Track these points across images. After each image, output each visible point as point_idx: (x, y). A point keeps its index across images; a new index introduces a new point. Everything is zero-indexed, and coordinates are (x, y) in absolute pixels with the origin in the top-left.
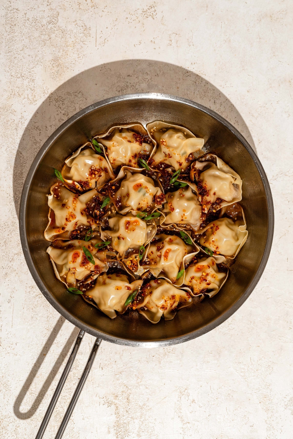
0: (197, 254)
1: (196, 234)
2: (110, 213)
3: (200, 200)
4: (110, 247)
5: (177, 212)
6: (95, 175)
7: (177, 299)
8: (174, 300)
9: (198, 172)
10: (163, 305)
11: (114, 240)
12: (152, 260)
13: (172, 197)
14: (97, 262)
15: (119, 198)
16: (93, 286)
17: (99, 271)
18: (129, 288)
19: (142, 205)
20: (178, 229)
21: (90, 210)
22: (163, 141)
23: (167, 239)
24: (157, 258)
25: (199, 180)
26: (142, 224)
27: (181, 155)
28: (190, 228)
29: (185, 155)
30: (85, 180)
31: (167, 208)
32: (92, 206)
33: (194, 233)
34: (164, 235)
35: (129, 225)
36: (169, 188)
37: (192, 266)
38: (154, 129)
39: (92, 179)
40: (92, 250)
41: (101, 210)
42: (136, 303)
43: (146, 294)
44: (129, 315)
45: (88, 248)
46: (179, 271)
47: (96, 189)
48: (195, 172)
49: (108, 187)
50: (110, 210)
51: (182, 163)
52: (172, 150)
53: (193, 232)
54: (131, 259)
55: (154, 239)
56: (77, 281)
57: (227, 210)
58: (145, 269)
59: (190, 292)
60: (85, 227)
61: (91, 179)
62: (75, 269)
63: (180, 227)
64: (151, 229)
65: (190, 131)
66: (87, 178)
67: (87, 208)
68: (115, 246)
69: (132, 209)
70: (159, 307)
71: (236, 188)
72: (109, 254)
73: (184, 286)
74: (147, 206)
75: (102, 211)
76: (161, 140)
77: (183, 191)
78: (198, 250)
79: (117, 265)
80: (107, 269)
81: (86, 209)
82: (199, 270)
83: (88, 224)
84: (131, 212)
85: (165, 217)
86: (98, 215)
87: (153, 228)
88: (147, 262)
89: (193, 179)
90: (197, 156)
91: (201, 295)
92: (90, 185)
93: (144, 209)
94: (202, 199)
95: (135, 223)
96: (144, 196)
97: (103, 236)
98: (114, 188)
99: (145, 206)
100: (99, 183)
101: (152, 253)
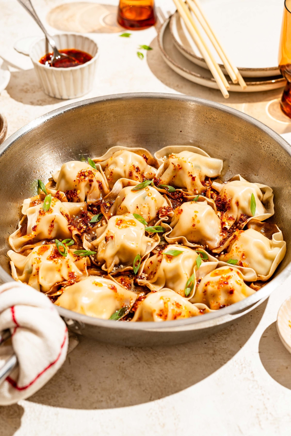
1: (215, 251)
2: (99, 226)
3: (219, 214)
6: (85, 176)
12: (151, 273)
17: (74, 281)
18: (113, 288)
22: (172, 155)
27: (193, 165)
32: (78, 221)
35: (121, 222)
39: (81, 181)
41: (89, 224)
47: (86, 203)
48: (212, 192)
51: (196, 178)
66: (75, 181)
68: (101, 254)
74: (149, 217)
82: (217, 275)
85: (171, 228)
88: (144, 277)
92: (78, 193)
94: (222, 215)
95: (130, 223)
96: (144, 198)
97: (86, 244)
98: (108, 205)
99: (146, 217)
100: (90, 197)
101: (151, 264)
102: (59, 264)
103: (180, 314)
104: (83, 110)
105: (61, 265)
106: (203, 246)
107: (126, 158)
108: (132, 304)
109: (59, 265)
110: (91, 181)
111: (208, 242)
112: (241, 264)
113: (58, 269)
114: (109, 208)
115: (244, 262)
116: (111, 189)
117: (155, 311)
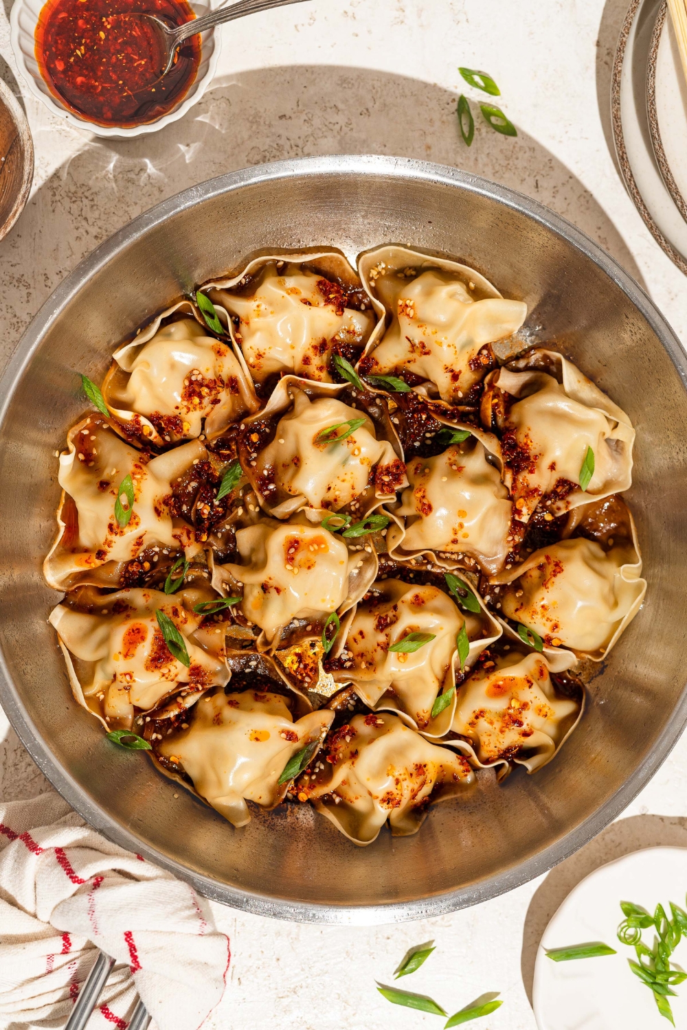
0: (494, 643)
1: (494, 582)
2: (240, 511)
3: (509, 483)
4: (237, 613)
5: (440, 517)
6: (201, 397)
7: (432, 775)
8: (422, 778)
9: (505, 402)
10: (388, 793)
11: (251, 592)
12: (362, 655)
13: (427, 471)
14: (198, 657)
15: (268, 470)
16: (184, 726)
17: (203, 684)
18: (291, 736)
19: (337, 493)
20: (439, 567)
21: (183, 503)
22: (407, 306)
23: (409, 596)
24: (375, 650)
25: (508, 425)
26: (337, 548)
27: (458, 349)
28: (475, 564)
29: (469, 349)
30: (168, 411)
31: (409, 504)
32: (190, 489)
33: (487, 581)
34: (398, 584)
35: (296, 549)
36: (417, 444)
37: (478, 679)
38: (380, 269)
39: (192, 409)
40: (185, 621)
41: (216, 503)
42: (308, 782)
43: (341, 755)
44: (286, 818)
45: (171, 615)
46: (440, 693)
47: (202, 442)
48: (496, 401)
49: (238, 435)
50: (241, 503)
51: (460, 372)
52: (434, 330)
53: (483, 578)
54: (298, 650)
55: (369, 594)
56: (137, 710)
57: (585, 517)
58: (338, 681)
59: (471, 756)
60: (165, 552)
61: (189, 409)
62: (131, 677)
63: (445, 560)
64: (360, 564)
65: (487, 279)
66: (177, 408)
67: (174, 495)
68: (254, 611)
69: (307, 504)
70: (377, 798)
71: (614, 453)
72: (233, 635)
73: (453, 735)
74: (353, 496)
75: (218, 506)
76: (400, 302)
77: (460, 455)
78: (498, 632)
79: (257, 665)
80: (226, 678)
81: (171, 497)
82: (499, 691)
83: (176, 543)
84: (303, 511)
85: (402, 528)
86: (206, 517)
87: (368, 560)
88: (346, 661)
89: (490, 420)
90: (502, 353)
91: (503, 765)
92: (185, 429)
93: (341, 504)
95: (316, 546)
96: (344, 463)
97: (218, 578)
98: (255, 438)
100: (213, 423)
101: (361, 636)
108: (324, 735)
110: (215, 402)
112: (548, 642)
114: (258, 447)
116: (263, 403)
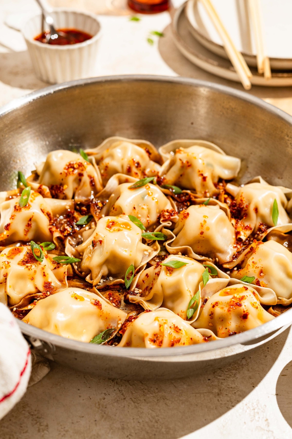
2: (87, 228)
12: (147, 288)
13: (187, 208)
24: (154, 279)
35: (113, 224)
59: (211, 336)
61: (67, 174)
66: (61, 174)
82: (227, 294)
85: (174, 235)
88: (137, 294)
94: (237, 223)
95: (124, 226)
96: (143, 198)
97: (69, 250)
98: (100, 205)
99: (144, 220)
100: (79, 195)
101: (146, 277)
102: (33, 270)
103: (179, 341)
104: (77, 92)
105: (35, 272)
106: (212, 259)
107: (125, 150)
108: (120, 326)
109: (32, 272)
110: (81, 175)
111: (219, 255)
112: (258, 283)
113: (31, 277)
114: (101, 209)
115: (262, 281)
116: (104, 186)
117: (147, 334)
